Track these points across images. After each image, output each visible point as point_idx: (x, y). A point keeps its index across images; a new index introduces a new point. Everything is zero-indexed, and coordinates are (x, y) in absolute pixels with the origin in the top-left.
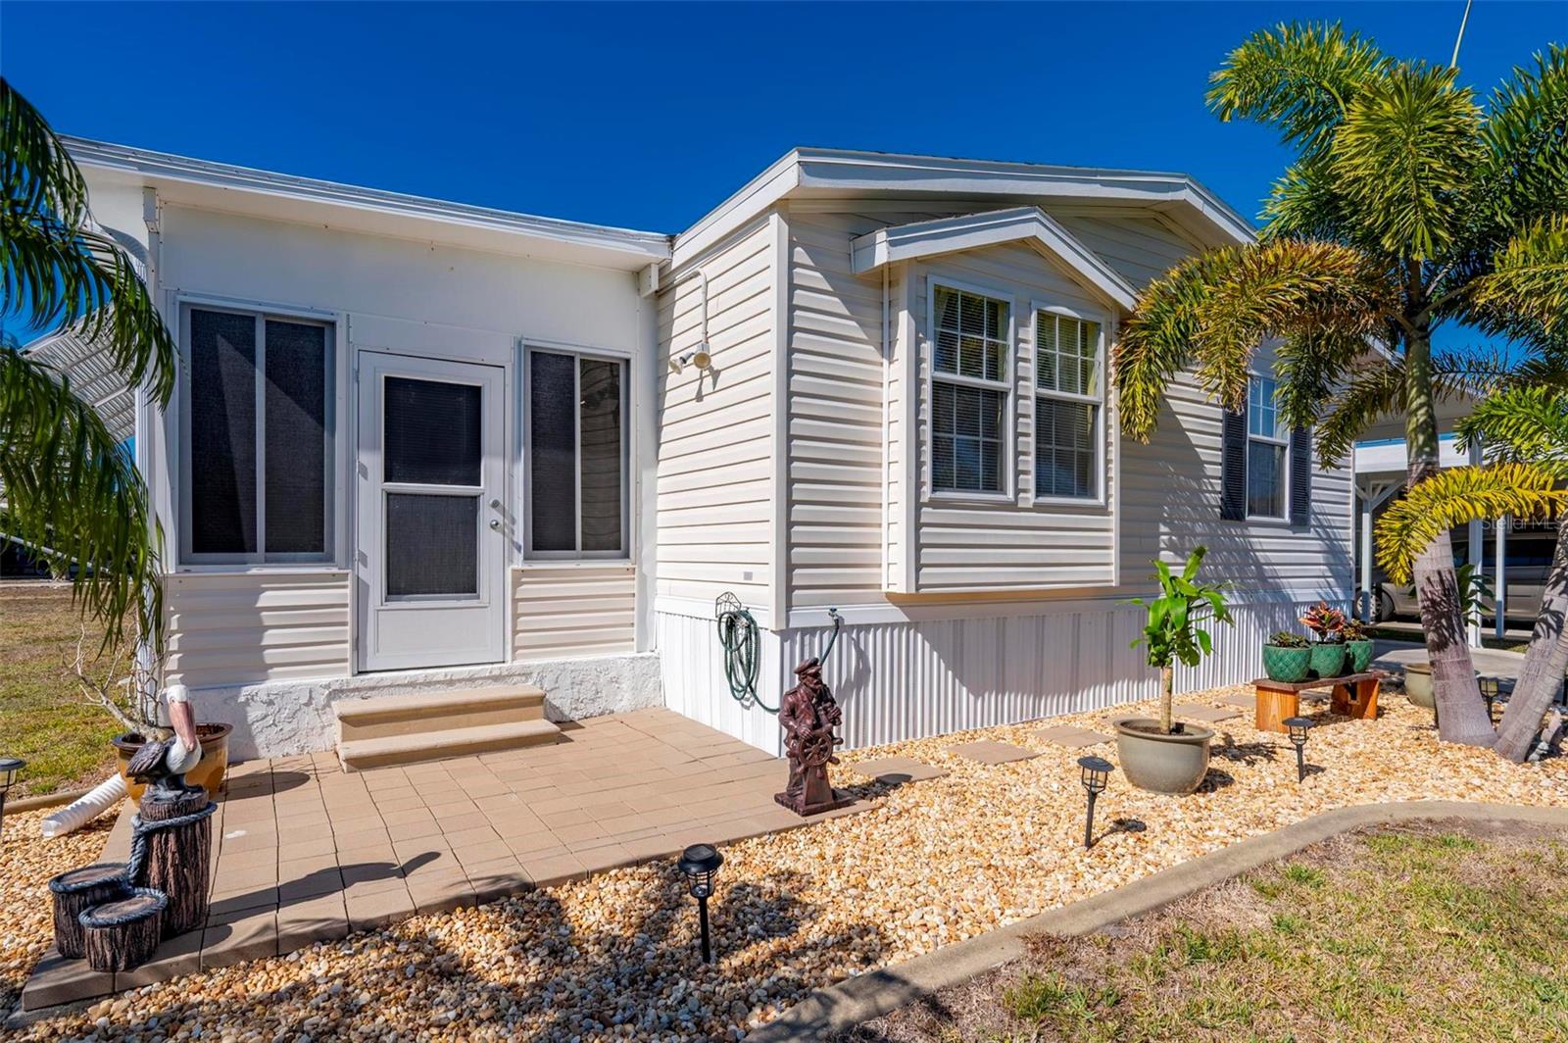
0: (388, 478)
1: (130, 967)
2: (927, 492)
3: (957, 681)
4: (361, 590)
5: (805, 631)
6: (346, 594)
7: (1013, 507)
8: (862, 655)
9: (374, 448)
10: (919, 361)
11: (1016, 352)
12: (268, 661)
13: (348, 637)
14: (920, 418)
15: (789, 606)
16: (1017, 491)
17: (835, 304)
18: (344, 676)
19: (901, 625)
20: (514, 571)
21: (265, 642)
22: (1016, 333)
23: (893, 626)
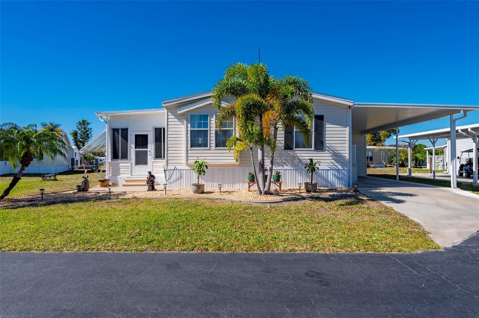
0: (135, 149)
1: (79, 192)
2: (189, 148)
3: (202, 180)
4: (132, 164)
5: (170, 170)
6: (129, 164)
7: (210, 149)
8: (181, 174)
9: (134, 144)
10: (187, 127)
11: (210, 122)
12: (121, 173)
13: (130, 170)
14: (188, 136)
15: (167, 166)
16: (210, 147)
18: (129, 175)
19: (189, 170)
20: (152, 162)
21: (120, 170)
22: (210, 119)
23: (187, 170)
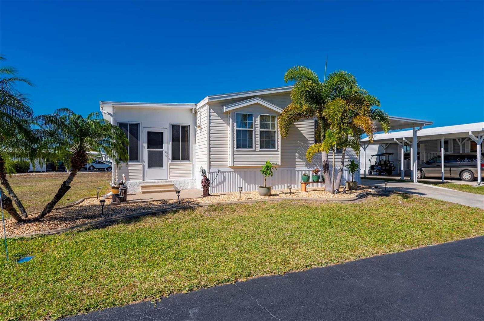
0: (148, 148)
2: (235, 149)
3: (245, 182)
4: (144, 166)
5: (213, 172)
6: (141, 167)
7: (255, 151)
8: (224, 177)
9: (146, 143)
10: (233, 127)
11: (255, 123)
12: (130, 178)
13: (142, 174)
14: (234, 136)
15: (210, 168)
16: (255, 148)
17: (219, 118)
18: (141, 181)
19: (233, 172)
20: (169, 164)
21: (129, 175)
22: (255, 119)
23: (231, 172)
